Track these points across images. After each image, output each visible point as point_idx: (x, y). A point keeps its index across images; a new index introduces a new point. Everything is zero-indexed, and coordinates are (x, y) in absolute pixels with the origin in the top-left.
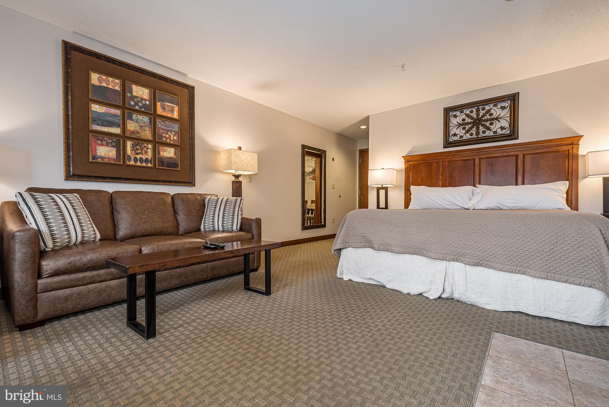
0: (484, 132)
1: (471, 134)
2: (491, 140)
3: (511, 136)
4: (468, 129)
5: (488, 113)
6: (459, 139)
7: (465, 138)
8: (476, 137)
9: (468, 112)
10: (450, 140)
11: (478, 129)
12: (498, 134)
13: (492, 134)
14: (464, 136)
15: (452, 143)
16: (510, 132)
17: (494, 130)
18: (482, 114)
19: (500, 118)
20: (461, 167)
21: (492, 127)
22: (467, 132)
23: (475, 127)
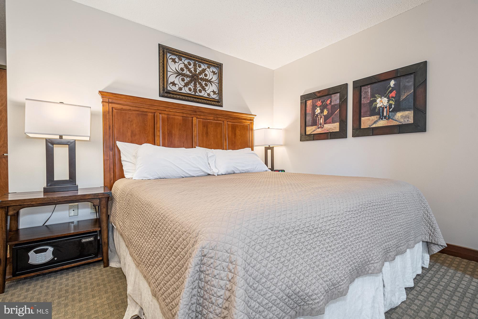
0: (200, 91)
1: (190, 89)
2: (205, 101)
3: (219, 102)
4: (187, 82)
5: (204, 73)
6: (178, 91)
7: (183, 91)
8: (193, 93)
9: (186, 62)
10: (169, 89)
11: (195, 85)
12: (211, 97)
13: (206, 95)
14: (183, 89)
15: (170, 93)
16: (219, 98)
17: (208, 92)
18: (199, 71)
19: (212, 82)
20: (180, 124)
21: (207, 88)
22: (186, 85)
23: (193, 82)
